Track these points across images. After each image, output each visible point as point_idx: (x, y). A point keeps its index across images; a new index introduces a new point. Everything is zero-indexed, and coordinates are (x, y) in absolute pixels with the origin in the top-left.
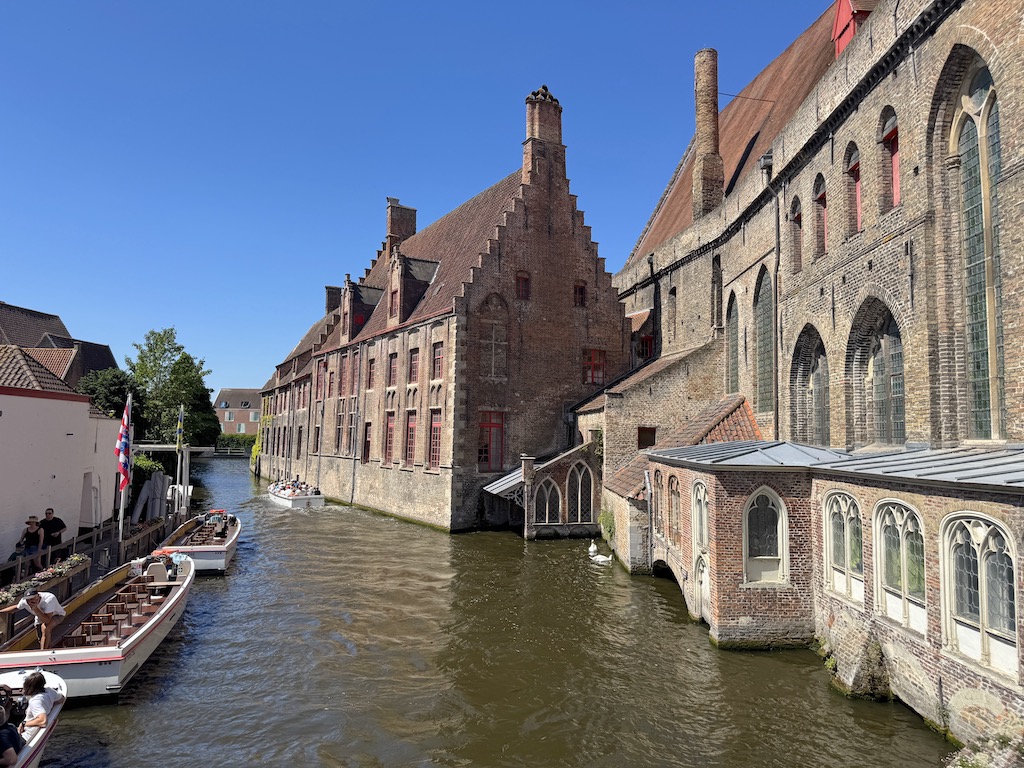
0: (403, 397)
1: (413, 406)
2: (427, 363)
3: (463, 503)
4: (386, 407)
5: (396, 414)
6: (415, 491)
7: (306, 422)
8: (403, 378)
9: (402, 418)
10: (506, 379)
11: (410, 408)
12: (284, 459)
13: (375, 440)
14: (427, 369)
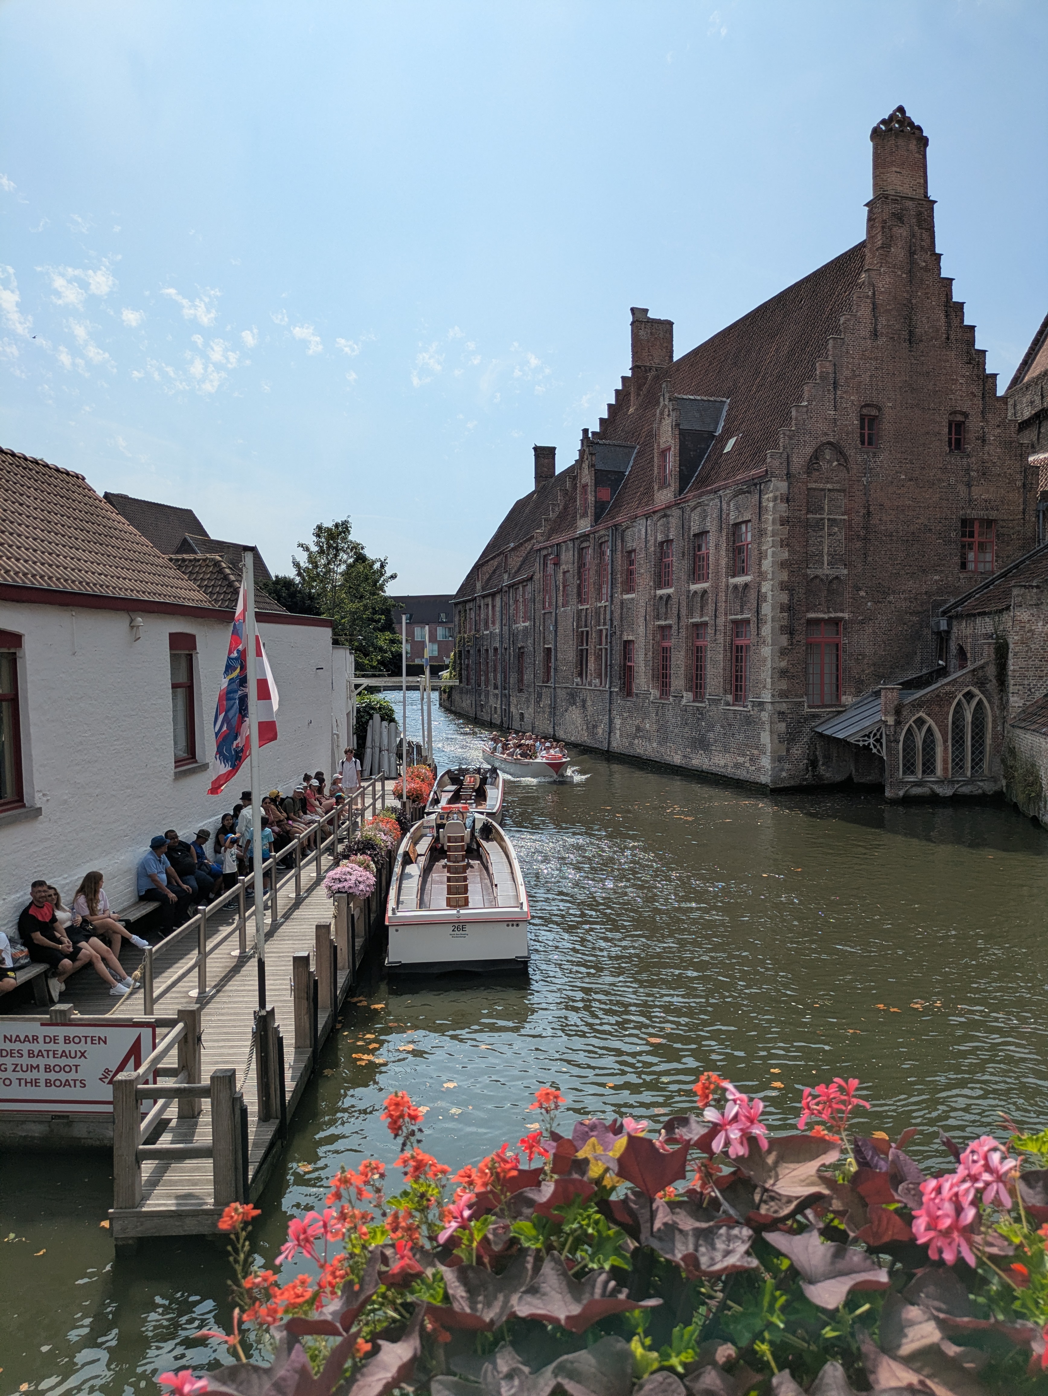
0: (684, 604)
1: (702, 616)
2: (723, 553)
3: (788, 750)
4: (658, 618)
5: (675, 627)
6: (711, 735)
7: (530, 641)
8: (684, 577)
9: (683, 633)
10: (846, 572)
11: (696, 620)
12: (496, 691)
13: (642, 664)
14: (723, 562)
